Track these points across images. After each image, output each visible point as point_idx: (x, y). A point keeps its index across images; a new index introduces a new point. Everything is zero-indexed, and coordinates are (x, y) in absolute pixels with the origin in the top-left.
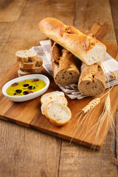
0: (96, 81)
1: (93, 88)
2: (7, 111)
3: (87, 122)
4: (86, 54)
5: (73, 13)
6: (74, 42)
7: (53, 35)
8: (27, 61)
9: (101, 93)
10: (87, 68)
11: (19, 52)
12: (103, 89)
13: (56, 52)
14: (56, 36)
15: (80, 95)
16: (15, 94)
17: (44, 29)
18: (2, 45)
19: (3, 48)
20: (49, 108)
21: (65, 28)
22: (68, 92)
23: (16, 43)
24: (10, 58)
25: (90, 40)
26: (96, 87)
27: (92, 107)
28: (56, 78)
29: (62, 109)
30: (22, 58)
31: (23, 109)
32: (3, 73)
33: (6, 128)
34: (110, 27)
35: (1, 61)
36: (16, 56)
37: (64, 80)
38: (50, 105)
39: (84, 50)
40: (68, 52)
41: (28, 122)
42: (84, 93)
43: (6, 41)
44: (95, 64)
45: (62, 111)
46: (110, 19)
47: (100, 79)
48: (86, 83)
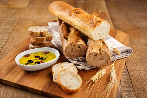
0: (103, 53)
1: (100, 60)
2: (20, 79)
3: (96, 89)
4: (94, 29)
5: (74, 4)
6: (82, 20)
7: (62, 15)
8: (39, 36)
9: (107, 65)
10: (94, 42)
11: (31, 28)
12: (108, 61)
13: (65, 29)
14: (65, 16)
15: (87, 67)
16: (27, 64)
17: (54, 10)
18: (13, 25)
19: (14, 27)
20: (61, 75)
21: (73, 10)
22: (76, 63)
23: (26, 24)
24: (21, 36)
25: (96, 19)
26: (102, 59)
27: (99, 77)
28: (65, 51)
29: (73, 76)
30: (34, 32)
31: (35, 78)
32: (14, 47)
33: (18, 95)
34: (107, 15)
35: (13, 37)
36: (29, 31)
37: (73, 52)
38: (62, 72)
39: (91, 26)
40: (75, 29)
41: (40, 89)
42: (91, 64)
43: (17, 22)
44: (100, 40)
45: (73, 78)
46: (106, 10)
47: (106, 52)
48: (94, 55)
